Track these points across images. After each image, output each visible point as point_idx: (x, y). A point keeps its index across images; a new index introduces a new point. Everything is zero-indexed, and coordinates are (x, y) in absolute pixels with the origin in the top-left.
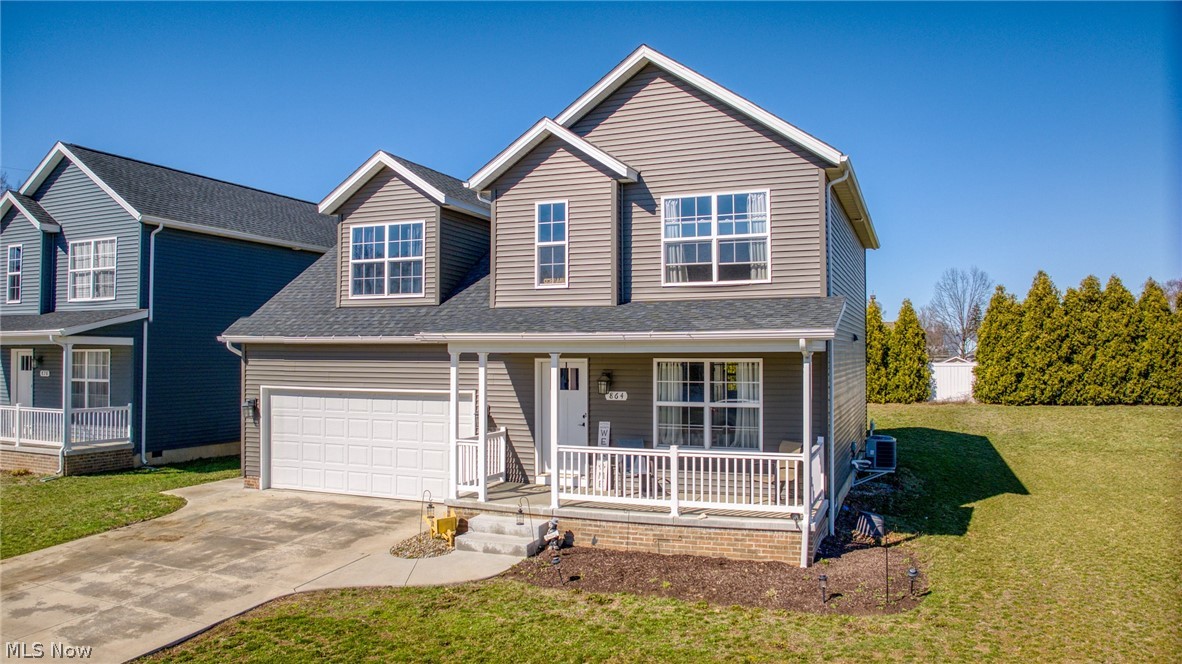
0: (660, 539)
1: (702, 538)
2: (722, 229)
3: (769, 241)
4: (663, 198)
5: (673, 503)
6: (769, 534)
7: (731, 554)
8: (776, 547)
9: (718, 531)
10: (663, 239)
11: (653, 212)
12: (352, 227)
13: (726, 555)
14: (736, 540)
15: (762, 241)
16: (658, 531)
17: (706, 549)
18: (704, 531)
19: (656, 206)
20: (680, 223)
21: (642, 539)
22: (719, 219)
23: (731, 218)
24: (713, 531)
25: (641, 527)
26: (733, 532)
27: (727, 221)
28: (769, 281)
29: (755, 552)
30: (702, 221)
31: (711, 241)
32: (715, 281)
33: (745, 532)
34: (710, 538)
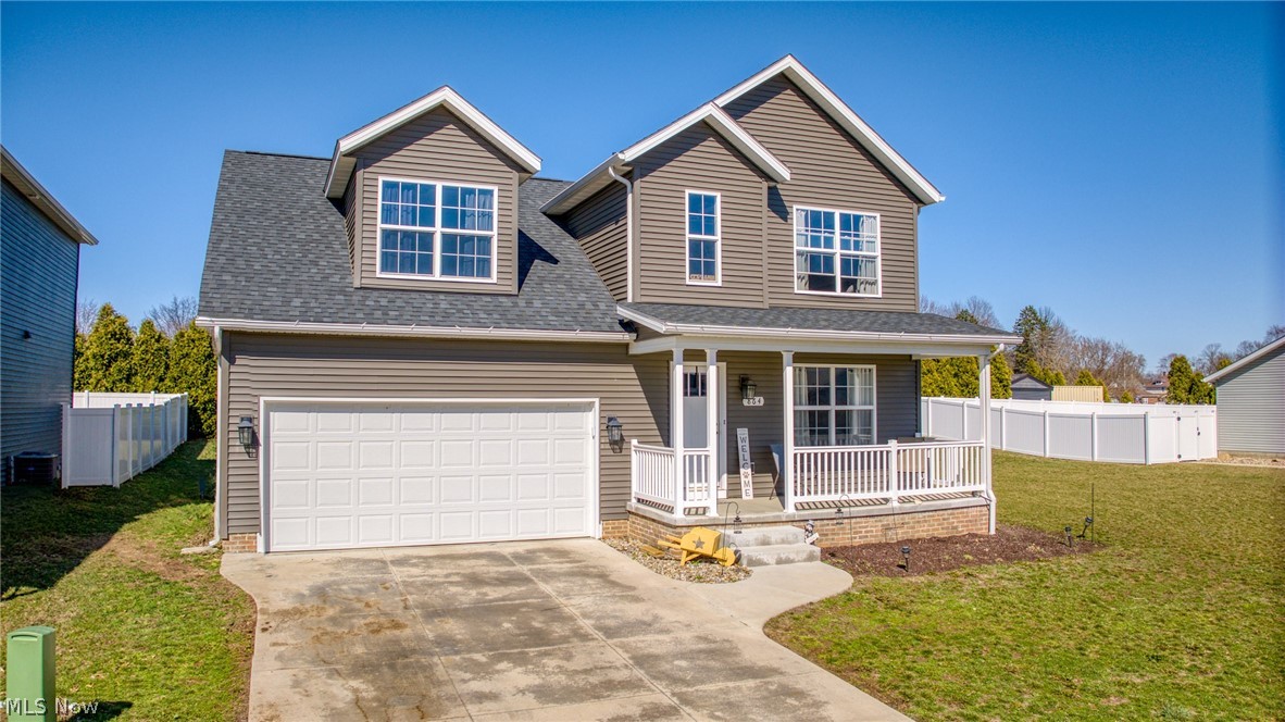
0: (887, 528)
1: (918, 522)
2: (845, 244)
3: (879, 262)
4: (795, 207)
5: (894, 493)
6: (965, 510)
7: (942, 534)
8: (970, 521)
9: (931, 514)
10: (796, 248)
11: (785, 219)
12: (381, 179)
13: (936, 534)
14: (944, 519)
15: (872, 260)
16: (886, 521)
17: (923, 531)
18: (921, 515)
19: (788, 213)
20: (810, 234)
21: (872, 531)
22: (842, 234)
23: (849, 235)
24: (927, 514)
25: (871, 519)
26: (941, 512)
27: (846, 237)
28: (880, 295)
29: (956, 528)
30: (826, 234)
31: (834, 254)
32: (838, 292)
33: (950, 512)
34: (925, 521)
